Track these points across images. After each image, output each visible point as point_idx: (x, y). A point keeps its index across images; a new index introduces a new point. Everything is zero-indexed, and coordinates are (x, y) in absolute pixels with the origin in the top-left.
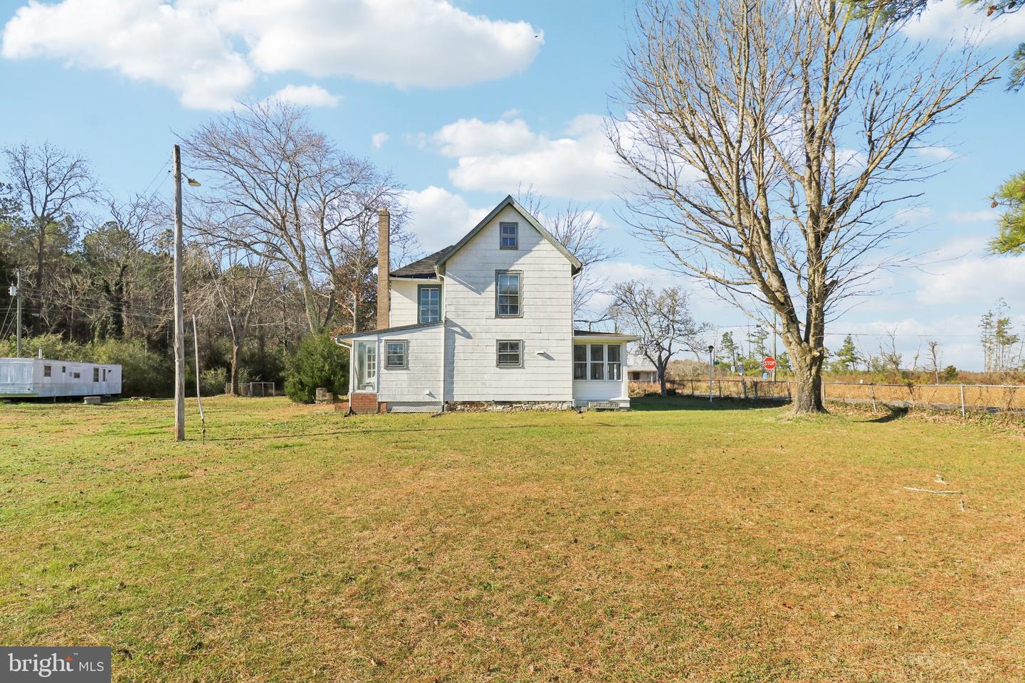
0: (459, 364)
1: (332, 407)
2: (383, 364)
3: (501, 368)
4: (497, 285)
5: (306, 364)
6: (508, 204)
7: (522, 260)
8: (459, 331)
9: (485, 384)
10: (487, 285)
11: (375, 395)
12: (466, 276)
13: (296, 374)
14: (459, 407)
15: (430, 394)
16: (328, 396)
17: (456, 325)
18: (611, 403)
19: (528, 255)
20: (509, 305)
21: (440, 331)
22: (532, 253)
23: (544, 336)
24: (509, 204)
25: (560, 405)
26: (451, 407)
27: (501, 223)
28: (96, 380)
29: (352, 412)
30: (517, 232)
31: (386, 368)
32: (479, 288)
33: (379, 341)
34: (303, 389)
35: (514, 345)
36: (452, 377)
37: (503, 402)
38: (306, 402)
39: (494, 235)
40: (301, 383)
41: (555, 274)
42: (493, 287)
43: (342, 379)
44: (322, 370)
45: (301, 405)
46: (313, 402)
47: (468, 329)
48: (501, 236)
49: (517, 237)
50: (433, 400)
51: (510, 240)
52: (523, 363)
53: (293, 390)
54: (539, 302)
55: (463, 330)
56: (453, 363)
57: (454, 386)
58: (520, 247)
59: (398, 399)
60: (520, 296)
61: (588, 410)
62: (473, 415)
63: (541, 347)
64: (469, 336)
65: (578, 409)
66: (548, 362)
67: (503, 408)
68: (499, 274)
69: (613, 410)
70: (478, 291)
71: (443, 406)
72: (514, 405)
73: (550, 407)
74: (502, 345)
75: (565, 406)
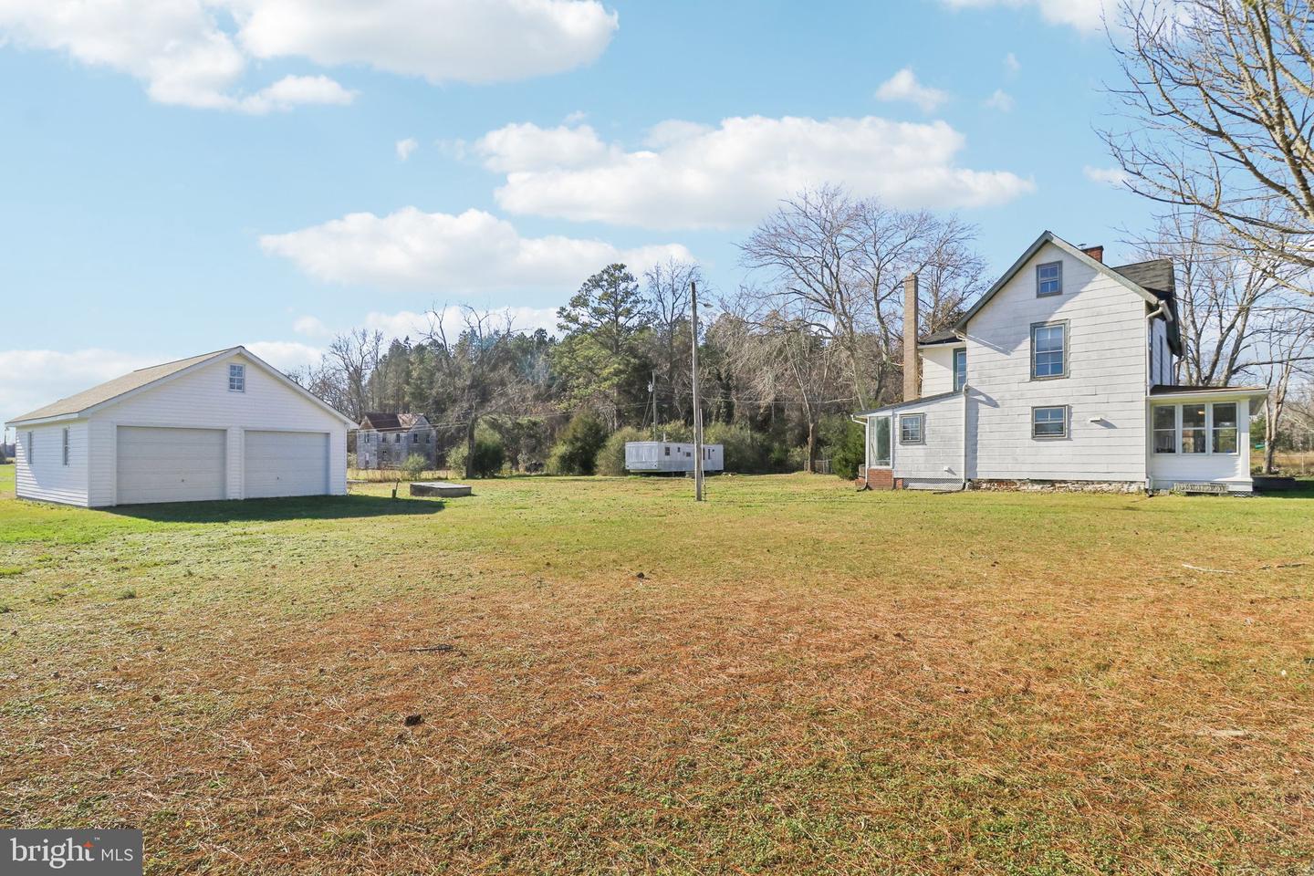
0: (983, 437)
2: (898, 440)
3: (1038, 440)
4: (1032, 341)
6: (1045, 241)
7: (1066, 307)
8: (983, 399)
9: (1017, 460)
10: (1018, 342)
11: (890, 471)
12: (992, 336)
14: (984, 486)
15: (950, 471)
17: (980, 394)
18: (1213, 485)
19: (1077, 298)
20: (1049, 363)
21: (962, 399)
22: (1080, 296)
23: (1101, 398)
24: (1047, 241)
25: (1126, 486)
26: (975, 485)
27: (1038, 266)
29: (868, 487)
30: (1061, 273)
31: (901, 443)
32: (1006, 346)
33: (894, 416)
35: (1059, 411)
36: (975, 451)
37: (1041, 480)
39: (1029, 278)
41: (1116, 317)
42: (1026, 344)
47: (994, 397)
48: (1038, 282)
49: (1061, 279)
50: (954, 477)
51: (1051, 283)
52: (1070, 434)
54: (1094, 356)
55: (988, 398)
56: (976, 436)
57: (978, 461)
58: (1065, 289)
59: (914, 476)
60: (1066, 351)
61: (1171, 493)
62: (1002, 496)
63: (1096, 413)
64: (996, 405)
65: (1152, 492)
66: (1107, 431)
67: (1042, 488)
68: (1036, 328)
69: (1216, 495)
70: (1006, 352)
71: (965, 484)
72: (1058, 485)
73: (1110, 488)
74: (1039, 413)
75: (1134, 488)
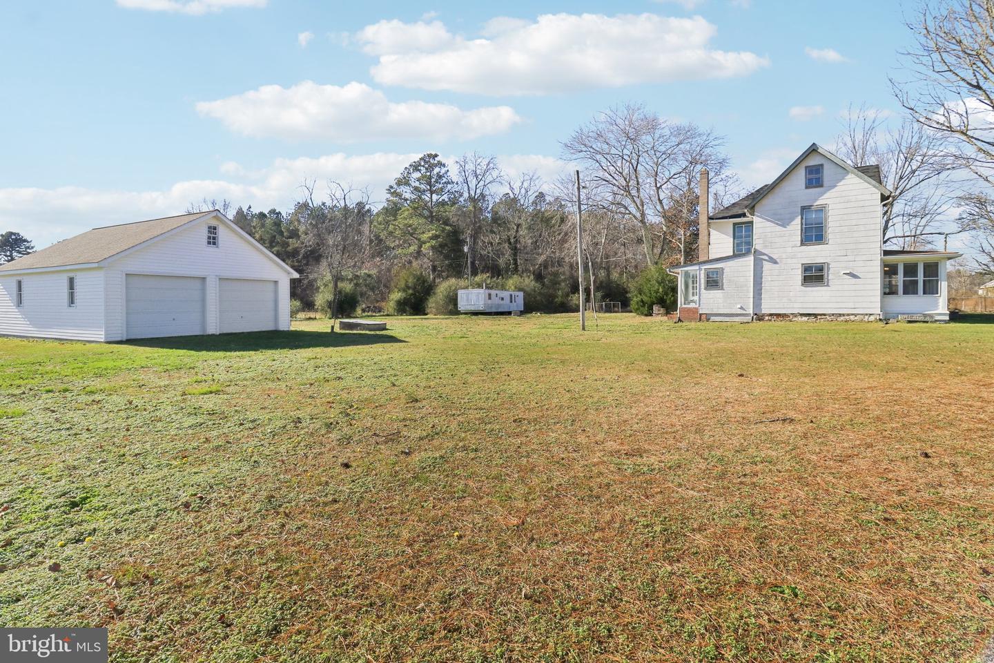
0: (766, 284)
1: (665, 318)
2: (703, 286)
3: (806, 287)
4: (802, 218)
5: (645, 287)
6: (813, 150)
7: (826, 195)
8: (767, 258)
9: (791, 300)
10: (792, 219)
11: (697, 309)
12: (773, 214)
13: (639, 295)
14: (767, 318)
15: (741, 308)
16: (662, 311)
17: (764, 254)
18: (925, 315)
19: (833, 190)
20: (814, 233)
21: (751, 258)
22: (836, 188)
23: (850, 258)
25: (867, 317)
26: (760, 318)
27: (806, 167)
28: (511, 302)
29: (680, 320)
30: (823, 172)
31: (706, 289)
32: (784, 222)
33: (700, 270)
34: (643, 306)
35: (820, 268)
36: (761, 295)
37: (808, 314)
38: (646, 315)
39: (801, 175)
40: (642, 301)
41: (862, 204)
42: (798, 220)
43: (672, 298)
44: (657, 292)
45: (643, 317)
46: (651, 315)
47: (775, 257)
48: (806, 178)
49: (822, 176)
50: (744, 312)
51: (815, 179)
52: (828, 282)
53: (637, 307)
54: (845, 229)
55: (770, 258)
56: (761, 284)
57: (763, 302)
58: (826, 183)
59: (715, 312)
60: (826, 226)
61: (897, 321)
62: (780, 323)
63: (846, 268)
64: (775, 262)
65: (886, 321)
66: (854, 280)
67: (808, 319)
68: (805, 209)
69: (927, 322)
70: (783, 226)
71: (753, 317)
72: (819, 317)
73: (856, 318)
74: (807, 268)
75: (872, 318)
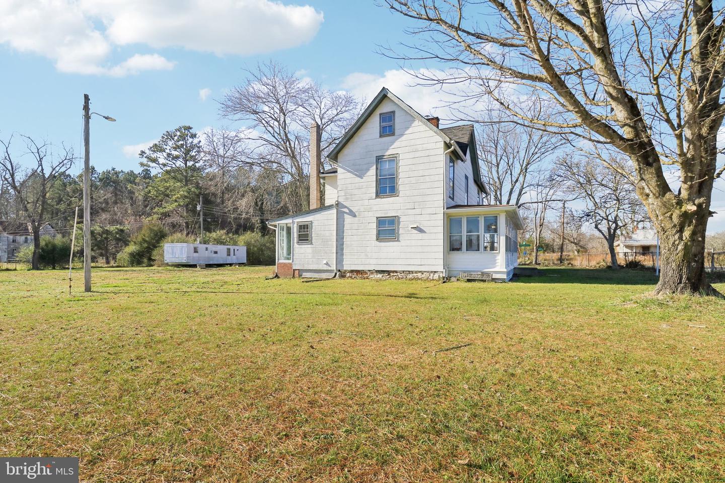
0: (347, 240)
2: (295, 241)
3: (380, 242)
4: (377, 169)
7: (396, 144)
8: (348, 211)
9: (368, 256)
10: (368, 169)
11: (291, 264)
12: (353, 165)
14: (348, 275)
15: (327, 264)
17: (346, 207)
18: (484, 274)
19: (400, 140)
20: (387, 185)
21: (333, 212)
22: (404, 137)
23: (417, 211)
24: (385, 95)
25: (432, 275)
26: (343, 276)
27: (380, 114)
29: (277, 276)
30: (394, 120)
31: (298, 243)
32: (360, 173)
33: (293, 223)
35: (393, 221)
36: (342, 249)
37: (382, 271)
39: (374, 123)
41: (427, 153)
42: (373, 171)
47: (354, 210)
48: (380, 126)
49: (394, 123)
50: (329, 269)
51: (388, 130)
52: (399, 237)
54: (413, 180)
55: (351, 211)
56: (343, 238)
57: (344, 257)
58: (397, 132)
59: (306, 267)
60: (397, 177)
61: (457, 280)
62: (358, 282)
63: (414, 222)
64: (355, 216)
65: (447, 280)
66: (420, 235)
67: (382, 276)
68: (379, 159)
69: (485, 281)
70: (360, 176)
71: (336, 273)
72: (392, 274)
73: (423, 276)
74: (380, 221)
75: (436, 276)
